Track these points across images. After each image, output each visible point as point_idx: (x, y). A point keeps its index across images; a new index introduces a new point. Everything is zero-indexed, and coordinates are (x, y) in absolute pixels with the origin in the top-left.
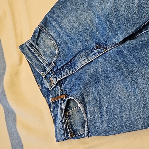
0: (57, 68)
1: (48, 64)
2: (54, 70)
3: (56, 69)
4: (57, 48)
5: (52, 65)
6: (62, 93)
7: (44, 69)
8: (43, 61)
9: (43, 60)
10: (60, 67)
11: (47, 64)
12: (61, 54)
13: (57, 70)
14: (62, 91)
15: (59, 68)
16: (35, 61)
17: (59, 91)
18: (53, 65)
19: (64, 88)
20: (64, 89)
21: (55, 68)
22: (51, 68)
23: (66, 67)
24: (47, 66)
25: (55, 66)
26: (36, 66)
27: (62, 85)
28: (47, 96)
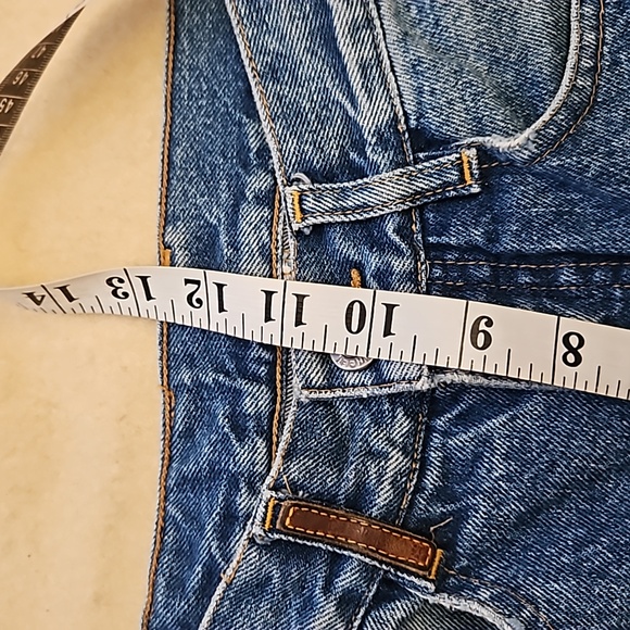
0: (491, 237)
1: (402, 127)
2: (443, 229)
3: (477, 235)
4: (590, 37)
5: (453, 176)
6: (412, 504)
7: (344, 154)
8: (363, 68)
9: (368, 53)
10: (527, 247)
11: (395, 119)
12: (599, 128)
13: (471, 249)
14: (419, 489)
15: (508, 244)
16: (285, 24)
17: (385, 456)
18: (462, 180)
19: (446, 460)
20: (444, 476)
21: (464, 212)
22: (422, 193)
23: (588, 282)
24: (382, 142)
25: (474, 196)
26: (276, 80)
27: (440, 423)
28: (199, 385)
